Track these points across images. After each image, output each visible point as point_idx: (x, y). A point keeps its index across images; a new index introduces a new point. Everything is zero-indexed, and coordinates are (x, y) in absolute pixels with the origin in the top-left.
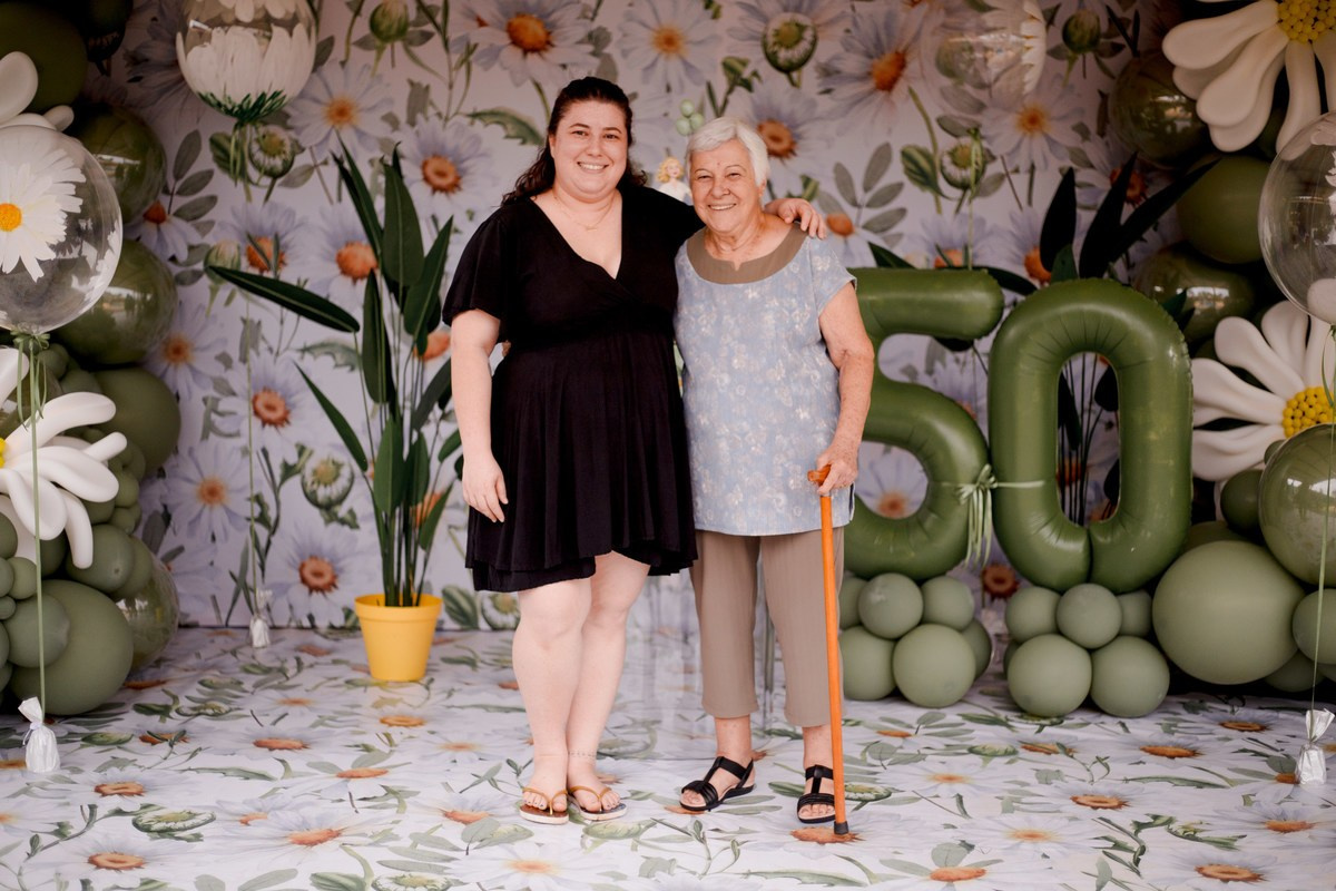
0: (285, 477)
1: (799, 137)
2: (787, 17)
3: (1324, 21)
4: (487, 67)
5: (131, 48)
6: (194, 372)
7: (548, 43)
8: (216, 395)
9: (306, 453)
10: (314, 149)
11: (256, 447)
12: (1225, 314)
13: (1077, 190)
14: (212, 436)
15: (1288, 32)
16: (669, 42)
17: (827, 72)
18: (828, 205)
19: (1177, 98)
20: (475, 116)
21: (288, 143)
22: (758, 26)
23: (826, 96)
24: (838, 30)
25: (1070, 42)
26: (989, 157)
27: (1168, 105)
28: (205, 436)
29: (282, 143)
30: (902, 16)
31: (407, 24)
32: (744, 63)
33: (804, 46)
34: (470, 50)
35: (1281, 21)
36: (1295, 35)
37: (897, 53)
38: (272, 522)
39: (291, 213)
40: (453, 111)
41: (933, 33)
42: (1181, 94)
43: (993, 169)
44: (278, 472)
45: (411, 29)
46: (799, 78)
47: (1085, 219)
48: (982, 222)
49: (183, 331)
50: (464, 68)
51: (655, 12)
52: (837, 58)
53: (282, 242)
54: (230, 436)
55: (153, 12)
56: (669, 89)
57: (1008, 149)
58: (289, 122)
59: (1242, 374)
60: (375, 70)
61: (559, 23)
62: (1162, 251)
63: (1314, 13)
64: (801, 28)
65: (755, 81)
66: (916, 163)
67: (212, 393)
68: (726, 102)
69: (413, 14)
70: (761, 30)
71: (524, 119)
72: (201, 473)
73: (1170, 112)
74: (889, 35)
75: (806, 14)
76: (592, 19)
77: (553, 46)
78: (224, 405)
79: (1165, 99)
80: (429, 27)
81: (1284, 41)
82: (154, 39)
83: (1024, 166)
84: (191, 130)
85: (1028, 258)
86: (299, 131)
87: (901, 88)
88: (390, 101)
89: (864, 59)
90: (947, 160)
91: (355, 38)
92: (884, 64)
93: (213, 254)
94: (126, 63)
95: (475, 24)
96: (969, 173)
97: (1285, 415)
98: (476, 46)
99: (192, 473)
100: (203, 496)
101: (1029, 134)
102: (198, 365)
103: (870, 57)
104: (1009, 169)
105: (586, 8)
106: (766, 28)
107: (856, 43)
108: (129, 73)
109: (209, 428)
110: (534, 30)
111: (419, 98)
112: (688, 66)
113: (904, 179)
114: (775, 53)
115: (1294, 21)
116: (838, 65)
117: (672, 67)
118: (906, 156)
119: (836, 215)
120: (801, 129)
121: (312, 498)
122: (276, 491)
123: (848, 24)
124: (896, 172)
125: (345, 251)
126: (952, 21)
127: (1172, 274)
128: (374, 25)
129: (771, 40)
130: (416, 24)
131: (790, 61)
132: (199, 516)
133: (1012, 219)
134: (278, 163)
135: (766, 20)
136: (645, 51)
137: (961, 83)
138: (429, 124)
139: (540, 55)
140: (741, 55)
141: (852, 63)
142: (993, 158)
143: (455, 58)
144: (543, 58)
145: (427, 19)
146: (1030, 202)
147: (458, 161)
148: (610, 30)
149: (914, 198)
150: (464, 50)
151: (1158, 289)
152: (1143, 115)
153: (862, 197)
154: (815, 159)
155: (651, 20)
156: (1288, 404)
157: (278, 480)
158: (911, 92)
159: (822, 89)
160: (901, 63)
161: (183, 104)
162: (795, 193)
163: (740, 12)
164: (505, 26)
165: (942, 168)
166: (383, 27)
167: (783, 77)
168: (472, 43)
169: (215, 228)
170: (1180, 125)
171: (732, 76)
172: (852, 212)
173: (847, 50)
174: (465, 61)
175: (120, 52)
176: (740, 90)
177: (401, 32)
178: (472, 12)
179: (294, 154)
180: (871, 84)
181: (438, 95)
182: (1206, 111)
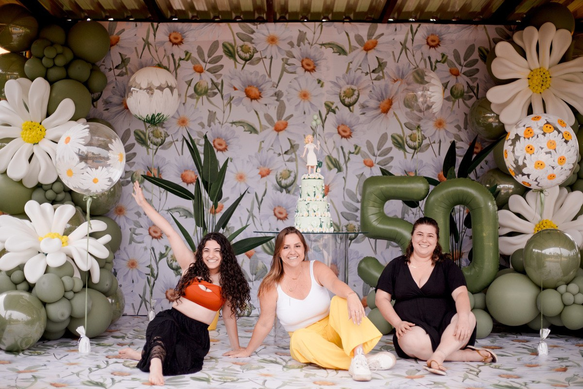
0: (160, 259)
1: (353, 130)
2: (349, 86)
3: (545, 86)
4: (237, 105)
5: (105, 98)
6: (127, 219)
7: (260, 96)
8: (135, 227)
9: (169, 249)
10: (173, 135)
11: (149, 247)
12: (512, 194)
13: (456, 149)
14: (133, 243)
15: (532, 90)
16: (305, 96)
17: (363, 106)
18: (364, 155)
19: (493, 114)
20: (233, 123)
21: (163, 133)
22: (338, 90)
23: (363, 115)
24: (367, 91)
25: (453, 95)
26: (424, 138)
27: (490, 117)
28: (130, 243)
29: (161, 133)
30: (391, 86)
31: (208, 89)
32: (333, 104)
33: (355, 97)
34: (231, 99)
35: (529, 86)
36: (535, 91)
37: (389, 99)
38: (155, 276)
39: (164, 159)
40: (224, 121)
41: (402, 92)
42: (494, 113)
43: (425, 142)
44: (158, 256)
45: (209, 91)
46: (353, 109)
47: (459, 160)
48: (421, 162)
49: (123, 203)
50: (229, 104)
51: (299, 85)
52: (367, 101)
53: (160, 170)
54: (140, 243)
55: (114, 85)
56: (305, 113)
57: (431, 135)
58: (164, 126)
59: (519, 215)
60: (196, 106)
61: (264, 89)
62: (489, 172)
63: (541, 83)
64: (354, 90)
65: (337, 110)
66: (396, 140)
67: (133, 226)
68: (326, 118)
69: (210, 86)
70: (339, 91)
71: (251, 124)
72: (129, 257)
73: (491, 120)
74: (386, 93)
75: (355, 85)
76: (276, 88)
77: (262, 97)
78: (138, 231)
79: (488, 115)
80: (216, 91)
81: (531, 93)
82: (114, 95)
83: (437, 141)
84: (127, 129)
85: (439, 175)
86: (167, 129)
87: (391, 112)
88: (202, 118)
89: (377, 102)
90: (408, 139)
91: (188, 95)
92: (384, 103)
93: (135, 174)
94: (103, 103)
95: (233, 89)
96: (416, 144)
97: (535, 230)
98: (233, 97)
99: (125, 257)
100: (129, 266)
101: (438, 129)
102: (128, 216)
103: (380, 101)
104: (431, 142)
105: (274, 83)
106: (341, 91)
107: (374, 96)
108: (104, 107)
109: (132, 240)
110: (254, 92)
111: (212, 116)
112: (312, 105)
113: (393, 146)
114: (344, 100)
115: (534, 86)
116: (367, 104)
117: (306, 105)
118: (393, 137)
119: (366, 160)
120: (353, 128)
121: (170, 266)
122: (157, 263)
123: (371, 89)
124: (389, 143)
125: (184, 173)
126: (410, 87)
127: (493, 180)
128: (195, 90)
129: (342, 95)
130: (211, 89)
131: (349, 103)
132: (127, 273)
133: (433, 161)
134: (159, 140)
135: (341, 88)
136: (296, 99)
137: (413, 110)
138: (215, 126)
139: (257, 100)
140: (332, 101)
141: (373, 103)
142: (426, 138)
143: (226, 102)
144: (259, 102)
145: (215, 87)
146: (439, 155)
147: (226, 140)
148: (283, 91)
149: (396, 152)
150: (229, 99)
151: (488, 185)
152: (480, 121)
153: (377, 152)
154: (360, 138)
155: (298, 87)
156: (536, 226)
157: (158, 259)
158: (394, 114)
159: (361, 113)
160: (390, 103)
161: (124, 118)
162: (352, 152)
163: (332, 85)
164: (244, 90)
165: (406, 142)
166: (199, 91)
167: (347, 108)
168: (232, 96)
169: (136, 165)
170: (494, 125)
171: (328, 108)
172: (373, 158)
173: (371, 98)
174: (229, 103)
175: (101, 99)
176: (331, 113)
177: (206, 92)
178: (232, 85)
179: (165, 137)
180: (380, 111)
181: (219, 115)
182: (503, 119)
